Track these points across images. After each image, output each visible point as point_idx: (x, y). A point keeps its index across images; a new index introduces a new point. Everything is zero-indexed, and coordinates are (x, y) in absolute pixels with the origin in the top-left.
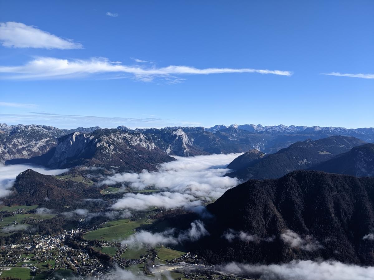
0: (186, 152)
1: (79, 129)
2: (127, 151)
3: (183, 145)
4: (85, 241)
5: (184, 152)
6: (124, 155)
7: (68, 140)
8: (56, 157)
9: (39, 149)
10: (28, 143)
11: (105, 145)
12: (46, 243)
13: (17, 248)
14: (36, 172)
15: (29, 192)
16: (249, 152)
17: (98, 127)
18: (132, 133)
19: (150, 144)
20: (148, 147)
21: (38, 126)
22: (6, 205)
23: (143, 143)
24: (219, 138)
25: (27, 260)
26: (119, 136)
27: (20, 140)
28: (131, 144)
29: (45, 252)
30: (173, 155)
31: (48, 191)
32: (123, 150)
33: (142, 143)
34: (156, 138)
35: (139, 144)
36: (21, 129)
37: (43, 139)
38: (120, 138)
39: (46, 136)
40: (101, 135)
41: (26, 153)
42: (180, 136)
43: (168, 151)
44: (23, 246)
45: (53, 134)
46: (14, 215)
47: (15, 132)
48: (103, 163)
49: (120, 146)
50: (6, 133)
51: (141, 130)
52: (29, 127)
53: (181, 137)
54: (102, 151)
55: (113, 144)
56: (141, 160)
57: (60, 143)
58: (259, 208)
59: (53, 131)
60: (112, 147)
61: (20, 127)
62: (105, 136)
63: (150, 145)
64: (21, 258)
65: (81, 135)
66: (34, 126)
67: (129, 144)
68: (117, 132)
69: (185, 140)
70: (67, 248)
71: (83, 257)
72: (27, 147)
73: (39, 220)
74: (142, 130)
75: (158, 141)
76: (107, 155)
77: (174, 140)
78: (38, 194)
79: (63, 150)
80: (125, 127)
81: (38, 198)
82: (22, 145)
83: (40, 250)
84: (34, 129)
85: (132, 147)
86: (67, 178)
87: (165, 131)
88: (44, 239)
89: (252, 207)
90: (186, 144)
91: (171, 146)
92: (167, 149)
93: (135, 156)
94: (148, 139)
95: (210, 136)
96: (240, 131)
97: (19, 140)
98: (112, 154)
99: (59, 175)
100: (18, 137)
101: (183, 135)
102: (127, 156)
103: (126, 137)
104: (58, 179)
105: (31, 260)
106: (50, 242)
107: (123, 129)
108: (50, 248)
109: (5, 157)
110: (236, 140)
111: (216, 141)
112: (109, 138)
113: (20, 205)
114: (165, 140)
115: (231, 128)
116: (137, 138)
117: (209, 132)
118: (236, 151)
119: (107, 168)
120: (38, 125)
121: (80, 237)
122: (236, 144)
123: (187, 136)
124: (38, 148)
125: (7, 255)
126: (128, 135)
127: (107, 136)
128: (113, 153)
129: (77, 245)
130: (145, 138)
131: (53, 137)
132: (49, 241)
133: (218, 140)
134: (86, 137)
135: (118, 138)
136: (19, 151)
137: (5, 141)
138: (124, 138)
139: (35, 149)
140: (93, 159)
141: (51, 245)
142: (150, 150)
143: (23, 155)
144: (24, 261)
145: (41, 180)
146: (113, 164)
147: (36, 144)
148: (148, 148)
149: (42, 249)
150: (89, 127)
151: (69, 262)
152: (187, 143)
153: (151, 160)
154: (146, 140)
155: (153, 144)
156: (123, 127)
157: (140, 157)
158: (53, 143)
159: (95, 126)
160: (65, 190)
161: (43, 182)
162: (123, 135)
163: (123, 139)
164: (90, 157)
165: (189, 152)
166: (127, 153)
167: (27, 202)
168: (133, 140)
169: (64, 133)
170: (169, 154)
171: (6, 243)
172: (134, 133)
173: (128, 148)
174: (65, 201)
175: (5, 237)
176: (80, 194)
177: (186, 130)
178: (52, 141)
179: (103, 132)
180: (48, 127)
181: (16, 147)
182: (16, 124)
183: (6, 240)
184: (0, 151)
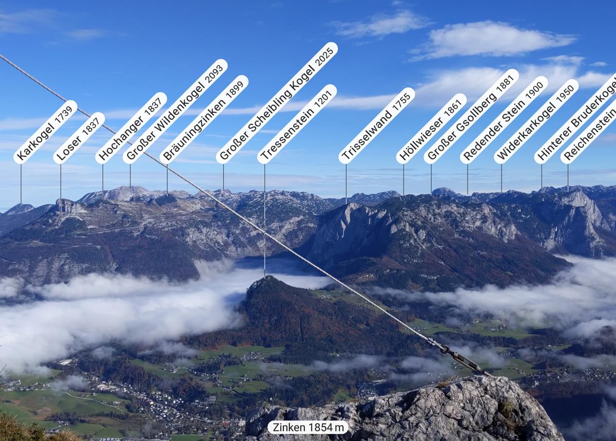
0: (596, 246)
1: (359, 198)
3: (587, 230)
5: (589, 246)
6: (448, 250)
7: (337, 219)
8: (316, 253)
9: (286, 237)
10: (267, 225)
11: (408, 230)
14: (281, 282)
15: (269, 321)
17: (394, 192)
18: (465, 202)
19: (505, 227)
20: (501, 233)
21: (283, 193)
22: (229, 344)
23: (489, 224)
26: (437, 211)
28: (462, 227)
30: (561, 254)
31: (301, 320)
32: (445, 241)
33: (487, 224)
34: (520, 213)
35: (480, 228)
36: (255, 200)
37: (292, 217)
38: (439, 214)
39: (297, 212)
40: (399, 209)
41: (263, 244)
42: (579, 207)
43: (550, 244)
45: (310, 207)
46: (244, 363)
47: (245, 205)
48: (405, 268)
49: (439, 231)
51: (483, 197)
52: (269, 195)
53: (582, 210)
54: (402, 242)
55: (424, 228)
56: (486, 264)
57: (322, 225)
59: (310, 203)
60: (423, 234)
61: (254, 195)
62: (407, 211)
63: (506, 230)
65: (360, 210)
66: (276, 193)
67: (457, 227)
68: (431, 201)
69: (593, 218)
73: (287, 377)
74: (487, 195)
75: (525, 220)
76: (411, 251)
77: (564, 219)
78: (283, 325)
79: (327, 240)
80: (449, 191)
81: (284, 332)
84: (277, 200)
85: (464, 233)
86: (335, 297)
87: (542, 197)
90: (595, 227)
91: (556, 233)
92: (546, 239)
93: (471, 255)
94: (500, 216)
97: (251, 219)
98: (422, 249)
99: (321, 289)
100: (250, 215)
101: (586, 205)
102: (454, 254)
103: (451, 213)
104: (319, 296)
107: (444, 195)
109: (228, 253)
112: (416, 214)
113: (253, 345)
116: (475, 213)
119: (412, 279)
120: (283, 191)
123: (598, 207)
124: (284, 235)
125: (233, 438)
126: (455, 208)
127: (412, 210)
128: (424, 247)
130: (494, 214)
134: (370, 214)
135: (434, 215)
136: (252, 241)
137: (228, 222)
138: (448, 215)
139: (278, 238)
140: (385, 259)
142: (506, 242)
143: (258, 249)
145: (289, 298)
146: (425, 270)
147: (280, 227)
148: (502, 236)
152: (598, 224)
153: (509, 263)
154: (497, 220)
155: (513, 228)
156: (444, 190)
157: (483, 257)
158: (310, 225)
159: (386, 191)
160: (332, 319)
161: (293, 302)
162: (444, 209)
163: (445, 217)
164: (378, 255)
165: (603, 247)
166: (454, 246)
167: (264, 339)
168: (466, 218)
169: (329, 204)
170: (551, 251)
171: (231, 416)
172: (470, 203)
173: (456, 236)
174: (332, 343)
175: (228, 405)
176: (360, 330)
177: (595, 194)
178: (307, 222)
179: (403, 202)
180: (301, 194)
181: (246, 233)
182: (246, 191)
183: (230, 409)
184: (221, 242)
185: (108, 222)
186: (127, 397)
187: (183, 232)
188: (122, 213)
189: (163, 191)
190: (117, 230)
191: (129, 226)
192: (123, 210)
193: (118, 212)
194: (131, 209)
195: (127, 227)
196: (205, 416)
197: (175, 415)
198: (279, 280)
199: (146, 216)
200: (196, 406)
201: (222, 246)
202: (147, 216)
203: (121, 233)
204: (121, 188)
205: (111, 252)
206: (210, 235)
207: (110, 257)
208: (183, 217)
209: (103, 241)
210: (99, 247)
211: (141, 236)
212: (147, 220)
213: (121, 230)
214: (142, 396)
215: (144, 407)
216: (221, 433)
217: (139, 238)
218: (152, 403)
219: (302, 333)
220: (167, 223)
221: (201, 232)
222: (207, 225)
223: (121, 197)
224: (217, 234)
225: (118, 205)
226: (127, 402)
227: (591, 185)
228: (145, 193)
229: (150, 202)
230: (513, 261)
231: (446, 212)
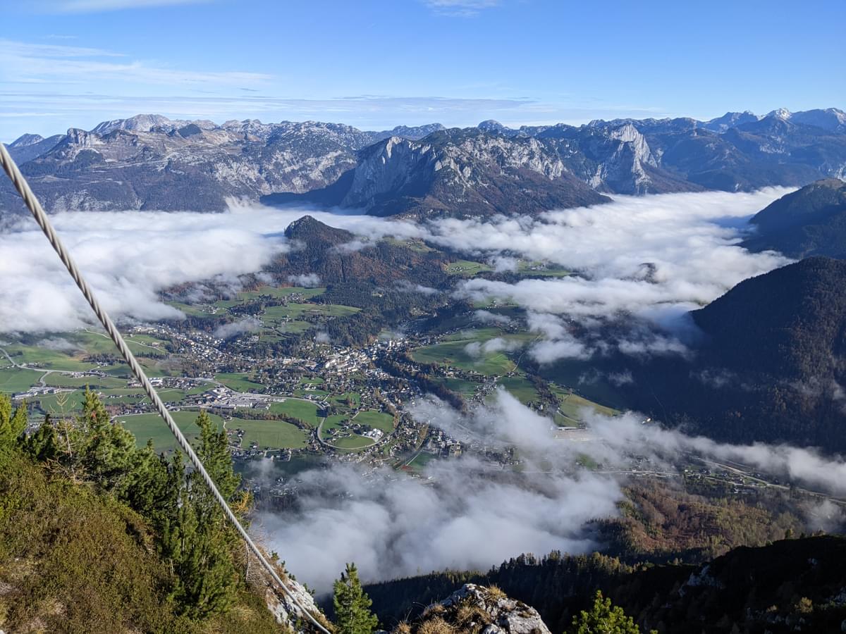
0: (641, 183)
1: (400, 131)
2: (501, 182)
3: (634, 166)
4: (414, 364)
5: (634, 183)
6: (493, 188)
7: (378, 155)
8: (356, 192)
9: (323, 173)
10: (303, 160)
11: (452, 167)
12: (342, 359)
13: (292, 365)
14: (319, 222)
16: (816, 186)
17: (438, 125)
18: (513, 136)
19: (552, 163)
20: (547, 170)
21: (318, 125)
23: (536, 161)
24: (734, 148)
25: (311, 387)
26: (483, 146)
27: (287, 156)
28: (508, 163)
29: (341, 377)
30: (606, 192)
32: (490, 179)
33: (534, 160)
34: (568, 149)
35: (526, 165)
36: (288, 132)
37: (329, 152)
38: (485, 149)
39: (334, 146)
40: (444, 144)
41: (299, 181)
42: (628, 142)
43: (596, 181)
44: (303, 363)
45: (348, 141)
46: (285, 304)
47: (277, 138)
48: (448, 208)
49: (484, 168)
50: (260, 140)
51: (532, 130)
52: (302, 127)
53: (630, 145)
54: (446, 180)
55: (470, 165)
56: (529, 203)
57: (362, 162)
58: (825, 327)
59: (348, 136)
60: (468, 171)
61: (286, 126)
62: (452, 146)
63: (553, 167)
64: (301, 383)
65: (403, 145)
66: (310, 124)
67: (503, 163)
68: (478, 135)
69: (641, 153)
70: (382, 374)
71: (412, 393)
72: (301, 169)
73: (330, 317)
74: (535, 129)
75: (573, 156)
76: (456, 189)
77: (612, 154)
78: (324, 267)
79: (368, 178)
80: (497, 124)
81: (325, 274)
82: (290, 165)
83: (333, 372)
84: (312, 132)
85: (510, 170)
87: (592, 131)
88: (339, 352)
89: (804, 324)
90: (642, 164)
91: (603, 170)
92: (592, 175)
93: (516, 193)
94: (548, 152)
95: (708, 143)
96: (796, 128)
97: (285, 154)
98: (467, 188)
100: (283, 149)
101: (635, 140)
102: (499, 192)
103: (498, 148)
105: (317, 388)
106: (349, 360)
107: (491, 128)
108: (351, 370)
109: (262, 190)
110: (779, 152)
111: (723, 155)
112: (462, 150)
114: (589, 155)
115: (771, 119)
116: (522, 148)
117: (706, 132)
118: (776, 181)
120: (318, 123)
121: (405, 355)
122: (780, 163)
123: (647, 142)
124: (321, 172)
125: (278, 375)
126: (502, 143)
127: (458, 146)
128: (469, 186)
129: (399, 370)
130: (542, 149)
131: (348, 149)
132: (348, 357)
133: (730, 154)
134: (413, 149)
135: (481, 150)
136: (287, 178)
137: (260, 156)
138: (495, 151)
139: (315, 175)
140: (429, 198)
141: (353, 365)
142: (552, 179)
143: (294, 187)
144: (307, 389)
145: (329, 239)
146: (469, 210)
147: (316, 163)
148: (548, 173)
149: (336, 370)
150: (419, 126)
151: (386, 400)
152: (645, 160)
153: (554, 201)
154: (544, 155)
155: (560, 164)
156: (491, 122)
157: (528, 195)
158: (349, 161)
159: (430, 123)
160: (374, 260)
162: (492, 143)
163: (491, 153)
164: (422, 195)
165: (648, 184)
166: (500, 184)
168: (513, 154)
169: (369, 138)
170: (596, 188)
171: (274, 354)
172: (517, 137)
173: (502, 173)
174: (375, 284)
175: (271, 344)
176: (402, 271)
177: (645, 128)
178: (346, 158)
179: (448, 137)
180: (338, 126)
181: (280, 169)
182: (277, 121)
183: (273, 348)
184: (253, 178)
185: (128, 155)
186: (166, 338)
187: (211, 167)
188: (143, 145)
189: (186, 120)
190: (139, 164)
191: (151, 160)
192: (144, 142)
193: (138, 144)
194: (152, 140)
195: (150, 161)
196: (248, 355)
197: (217, 354)
198: (318, 220)
199: (169, 149)
200: (238, 346)
201: (255, 183)
202: (171, 149)
203: (143, 168)
204: (139, 117)
205: (134, 189)
206: (241, 170)
207: (134, 194)
208: (210, 150)
209: (124, 176)
210: (120, 183)
211: (166, 172)
212: (171, 154)
213: (144, 165)
214: (182, 337)
215: (185, 347)
216: (265, 371)
217: (164, 173)
218: (193, 343)
219: (344, 275)
220: (193, 158)
221: (231, 167)
222: (236, 159)
223: (140, 127)
224: (248, 170)
225: (137, 136)
226: (167, 343)
227: (642, 119)
228: (166, 123)
229: (172, 134)
230: (558, 199)
231: (493, 147)
